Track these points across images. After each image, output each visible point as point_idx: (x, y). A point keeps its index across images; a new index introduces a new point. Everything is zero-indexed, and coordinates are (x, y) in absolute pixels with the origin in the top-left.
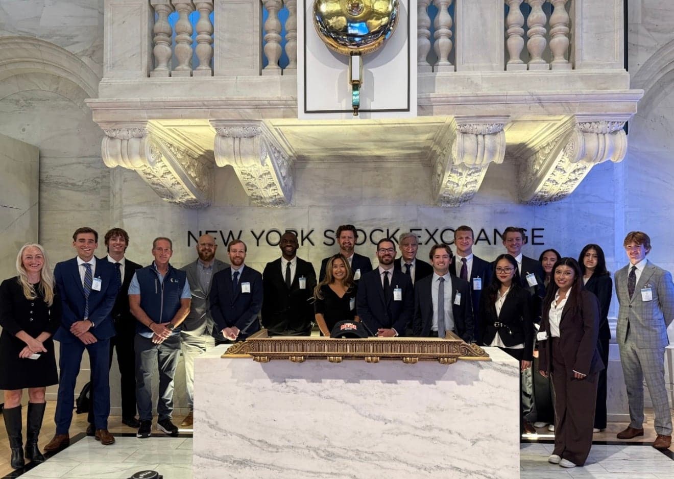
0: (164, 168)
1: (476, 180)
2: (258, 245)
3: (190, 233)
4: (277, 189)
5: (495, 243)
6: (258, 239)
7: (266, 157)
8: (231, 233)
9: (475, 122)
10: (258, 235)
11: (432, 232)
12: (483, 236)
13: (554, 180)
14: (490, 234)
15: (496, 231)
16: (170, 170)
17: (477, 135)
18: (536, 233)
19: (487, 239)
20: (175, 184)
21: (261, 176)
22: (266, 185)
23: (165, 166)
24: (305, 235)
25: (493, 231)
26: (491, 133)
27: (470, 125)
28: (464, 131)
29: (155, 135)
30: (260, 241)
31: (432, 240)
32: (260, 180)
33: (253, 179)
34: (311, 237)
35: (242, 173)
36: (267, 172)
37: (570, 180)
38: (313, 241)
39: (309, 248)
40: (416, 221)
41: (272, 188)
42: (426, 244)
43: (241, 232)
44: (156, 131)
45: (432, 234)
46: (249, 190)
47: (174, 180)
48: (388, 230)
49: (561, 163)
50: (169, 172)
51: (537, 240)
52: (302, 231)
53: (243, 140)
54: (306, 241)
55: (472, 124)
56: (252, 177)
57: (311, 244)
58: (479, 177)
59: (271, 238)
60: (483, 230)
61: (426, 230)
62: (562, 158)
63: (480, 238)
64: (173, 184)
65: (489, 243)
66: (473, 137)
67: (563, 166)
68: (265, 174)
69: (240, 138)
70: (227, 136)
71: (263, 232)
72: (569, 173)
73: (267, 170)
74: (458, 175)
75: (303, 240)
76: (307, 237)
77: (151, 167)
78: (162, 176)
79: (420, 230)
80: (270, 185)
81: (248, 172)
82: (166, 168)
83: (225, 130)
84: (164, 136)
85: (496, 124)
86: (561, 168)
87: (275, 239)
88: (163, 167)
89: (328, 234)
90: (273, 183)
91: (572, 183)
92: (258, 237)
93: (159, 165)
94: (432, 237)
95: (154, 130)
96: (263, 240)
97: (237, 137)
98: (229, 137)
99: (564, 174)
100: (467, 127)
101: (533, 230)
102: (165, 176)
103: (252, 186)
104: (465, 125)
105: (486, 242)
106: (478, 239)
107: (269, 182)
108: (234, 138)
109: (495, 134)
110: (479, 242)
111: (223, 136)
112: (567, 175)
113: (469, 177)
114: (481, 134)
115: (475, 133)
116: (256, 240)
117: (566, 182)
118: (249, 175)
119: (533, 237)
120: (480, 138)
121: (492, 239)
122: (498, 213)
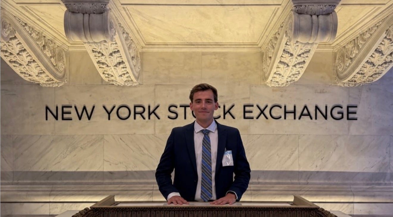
0: (19, 46)
1: (304, 61)
2: (109, 119)
3: (47, 108)
4: (126, 67)
5: (316, 119)
6: (109, 114)
7: (115, 34)
8: (85, 108)
9: (309, 3)
10: (109, 109)
11: (262, 107)
12: (305, 112)
13: (372, 62)
14: (312, 110)
15: (317, 108)
16: (25, 48)
17: (311, 16)
18: (351, 110)
19: (309, 114)
20: (31, 62)
21: (111, 54)
22: (116, 63)
23: (20, 43)
24: (151, 110)
25: (314, 108)
26: (324, 13)
27: (306, 6)
28: (300, 12)
29: (8, 12)
30: (111, 115)
31: (262, 115)
32: (110, 57)
33: (103, 57)
34: (157, 111)
35: (93, 51)
36: (117, 50)
37: (385, 63)
38: (159, 115)
39: (155, 121)
40: (249, 98)
41: (122, 66)
42: (257, 118)
43: (94, 107)
44: (9, 8)
45: (262, 110)
46: (100, 67)
47: (29, 58)
48: (224, 107)
49: (381, 46)
50: (25, 50)
51: (351, 116)
52: (149, 107)
53: (92, 15)
54: (153, 116)
55: (307, 5)
56: (103, 55)
57: (156, 118)
58: (307, 58)
59: (121, 113)
60: (305, 107)
61: (258, 106)
62: (383, 41)
63: (303, 114)
64: (29, 62)
65: (311, 118)
66: (309, 16)
67: (383, 48)
68: (115, 52)
69: (89, 14)
70: (77, 12)
71: (114, 107)
72: (387, 54)
73: (116, 49)
74: (290, 55)
75: (150, 114)
77: (7, 44)
78: (18, 54)
79: (253, 106)
80: (120, 63)
81: (99, 50)
82: (21, 45)
83: (75, 6)
84: (17, 14)
85: (329, 6)
86: (380, 50)
87: (124, 113)
88: (18, 44)
89: (173, 109)
90: (123, 61)
91: (387, 65)
92: (109, 112)
93: (14, 42)
94: (262, 112)
95: (7, 7)
96: (114, 114)
97: (86, 13)
98: (79, 13)
99: (382, 56)
100: (303, 7)
101: (348, 107)
102: (20, 53)
103: (103, 64)
104: (301, 6)
105: (309, 117)
106: (302, 114)
107: (119, 60)
108: (84, 14)
109: (328, 14)
110: (302, 117)
111: (73, 12)
112: (384, 57)
113: (299, 58)
114: (315, 14)
115: (310, 13)
116: (107, 115)
117: (382, 64)
118: (99, 53)
119: (348, 113)
120: (314, 17)
121: (313, 115)
122: (318, 93)
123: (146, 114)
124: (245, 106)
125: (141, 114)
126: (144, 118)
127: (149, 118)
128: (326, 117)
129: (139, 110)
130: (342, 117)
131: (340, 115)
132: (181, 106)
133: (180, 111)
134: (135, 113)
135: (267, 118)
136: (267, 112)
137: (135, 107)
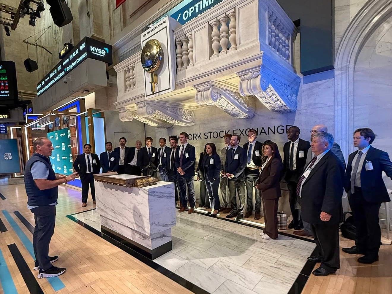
5: (269, 134)
11: (242, 130)
12: (263, 131)
14: (267, 130)
19: (265, 132)
25: (268, 128)
38: (201, 137)
39: (200, 140)
40: (236, 126)
48: (225, 131)
52: (198, 134)
60: (263, 128)
61: (240, 130)
65: (266, 134)
75: (198, 137)
76: (199, 136)
79: (237, 130)
89: (206, 134)
94: (242, 133)
101: (287, 126)
106: (261, 132)
110: (261, 134)
121: (267, 132)
122: (270, 119)
123: (197, 137)
124: (234, 130)
125: (195, 137)
126: (196, 139)
127: (198, 139)
128: (274, 133)
129: (195, 135)
130: (284, 132)
131: (282, 131)
132: (209, 133)
133: (209, 135)
134: (194, 137)
135: (244, 136)
136: (244, 133)
137: (193, 134)
